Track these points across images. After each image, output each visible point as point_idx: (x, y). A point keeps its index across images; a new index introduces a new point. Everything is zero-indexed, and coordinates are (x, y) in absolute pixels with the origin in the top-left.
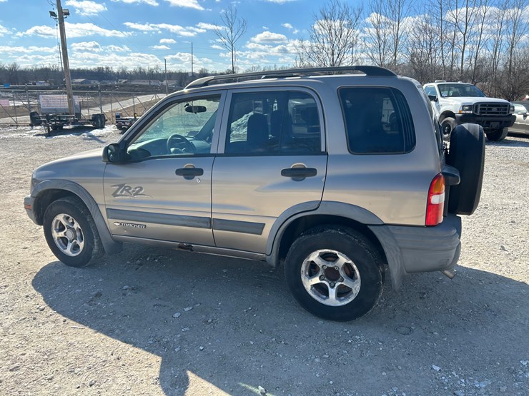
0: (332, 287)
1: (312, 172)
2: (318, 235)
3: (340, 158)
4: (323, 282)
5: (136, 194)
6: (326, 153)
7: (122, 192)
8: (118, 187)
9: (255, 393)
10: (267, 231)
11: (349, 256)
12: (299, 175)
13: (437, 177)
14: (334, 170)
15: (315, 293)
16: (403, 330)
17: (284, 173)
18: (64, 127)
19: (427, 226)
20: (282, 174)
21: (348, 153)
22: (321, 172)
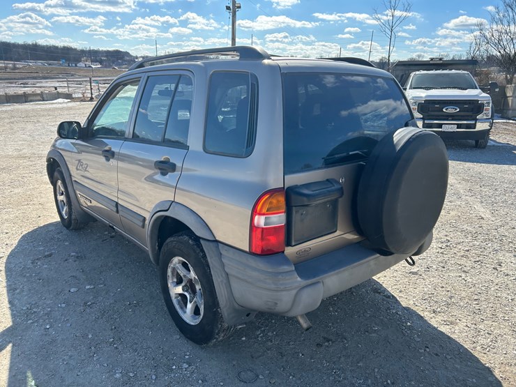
6: (187, 148)
21: (202, 150)
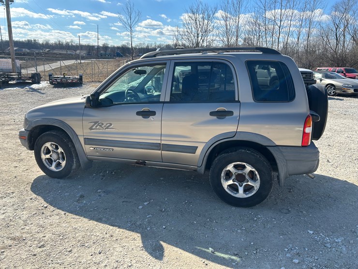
0: (241, 186)
1: (230, 113)
2: (233, 153)
3: (247, 105)
4: (235, 183)
5: (107, 128)
6: (239, 102)
7: (96, 127)
8: (93, 124)
9: (208, 252)
10: (199, 152)
11: (253, 166)
12: (221, 115)
13: (308, 117)
14: (244, 112)
15: (230, 190)
16: (285, 211)
17: (212, 114)
18: (9, 82)
19: (302, 146)
20: (210, 115)
21: (253, 101)
22: (236, 113)
